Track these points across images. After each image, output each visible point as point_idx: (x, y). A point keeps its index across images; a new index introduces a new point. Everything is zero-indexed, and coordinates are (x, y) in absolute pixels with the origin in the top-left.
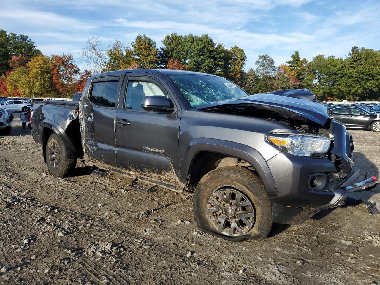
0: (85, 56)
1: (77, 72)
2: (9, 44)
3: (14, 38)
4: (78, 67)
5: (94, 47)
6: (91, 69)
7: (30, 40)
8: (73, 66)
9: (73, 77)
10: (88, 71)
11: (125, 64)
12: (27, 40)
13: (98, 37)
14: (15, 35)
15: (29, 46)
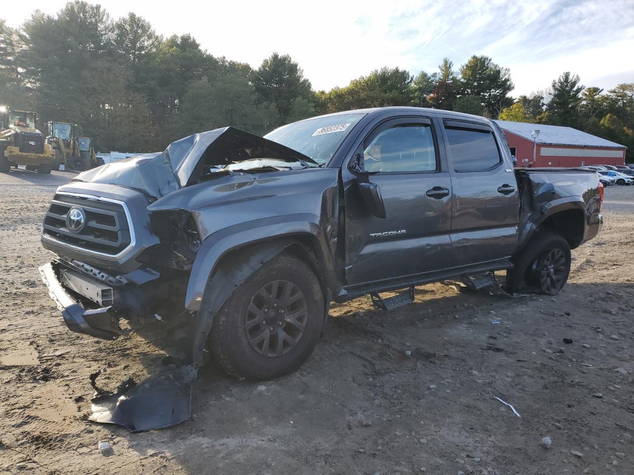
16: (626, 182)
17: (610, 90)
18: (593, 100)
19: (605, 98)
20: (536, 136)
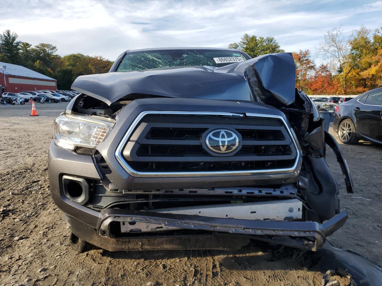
0: (322, 50)
1: (312, 67)
2: (257, 48)
3: (262, 41)
4: (314, 62)
5: (333, 40)
6: (328, 63)
7: (275, 41)
8: (308, 62)
9: (308, 73)
10: (325, 66)
11: (369, 53)
12: (273, 41)
13: (339, 27)
14: (262, 39)
15: (273, 47)
16: (66, 100)
17: (35, 46)
18: (27, 51)
19: (34, 50)
20: (4, 70)
